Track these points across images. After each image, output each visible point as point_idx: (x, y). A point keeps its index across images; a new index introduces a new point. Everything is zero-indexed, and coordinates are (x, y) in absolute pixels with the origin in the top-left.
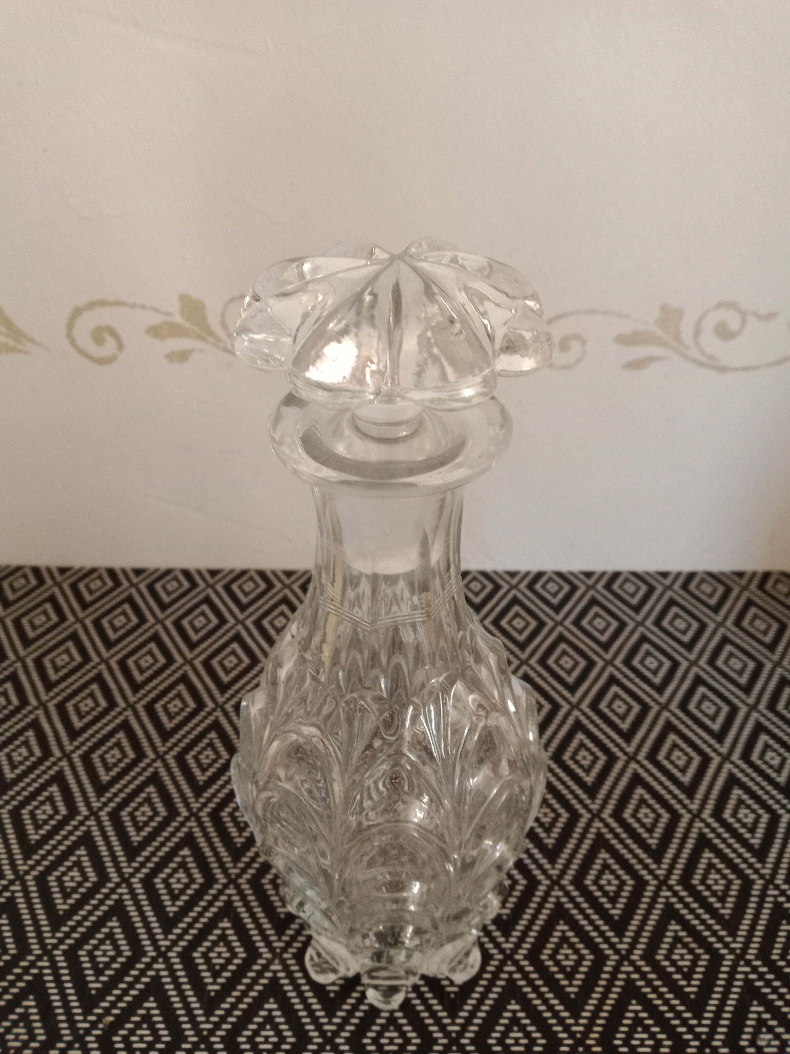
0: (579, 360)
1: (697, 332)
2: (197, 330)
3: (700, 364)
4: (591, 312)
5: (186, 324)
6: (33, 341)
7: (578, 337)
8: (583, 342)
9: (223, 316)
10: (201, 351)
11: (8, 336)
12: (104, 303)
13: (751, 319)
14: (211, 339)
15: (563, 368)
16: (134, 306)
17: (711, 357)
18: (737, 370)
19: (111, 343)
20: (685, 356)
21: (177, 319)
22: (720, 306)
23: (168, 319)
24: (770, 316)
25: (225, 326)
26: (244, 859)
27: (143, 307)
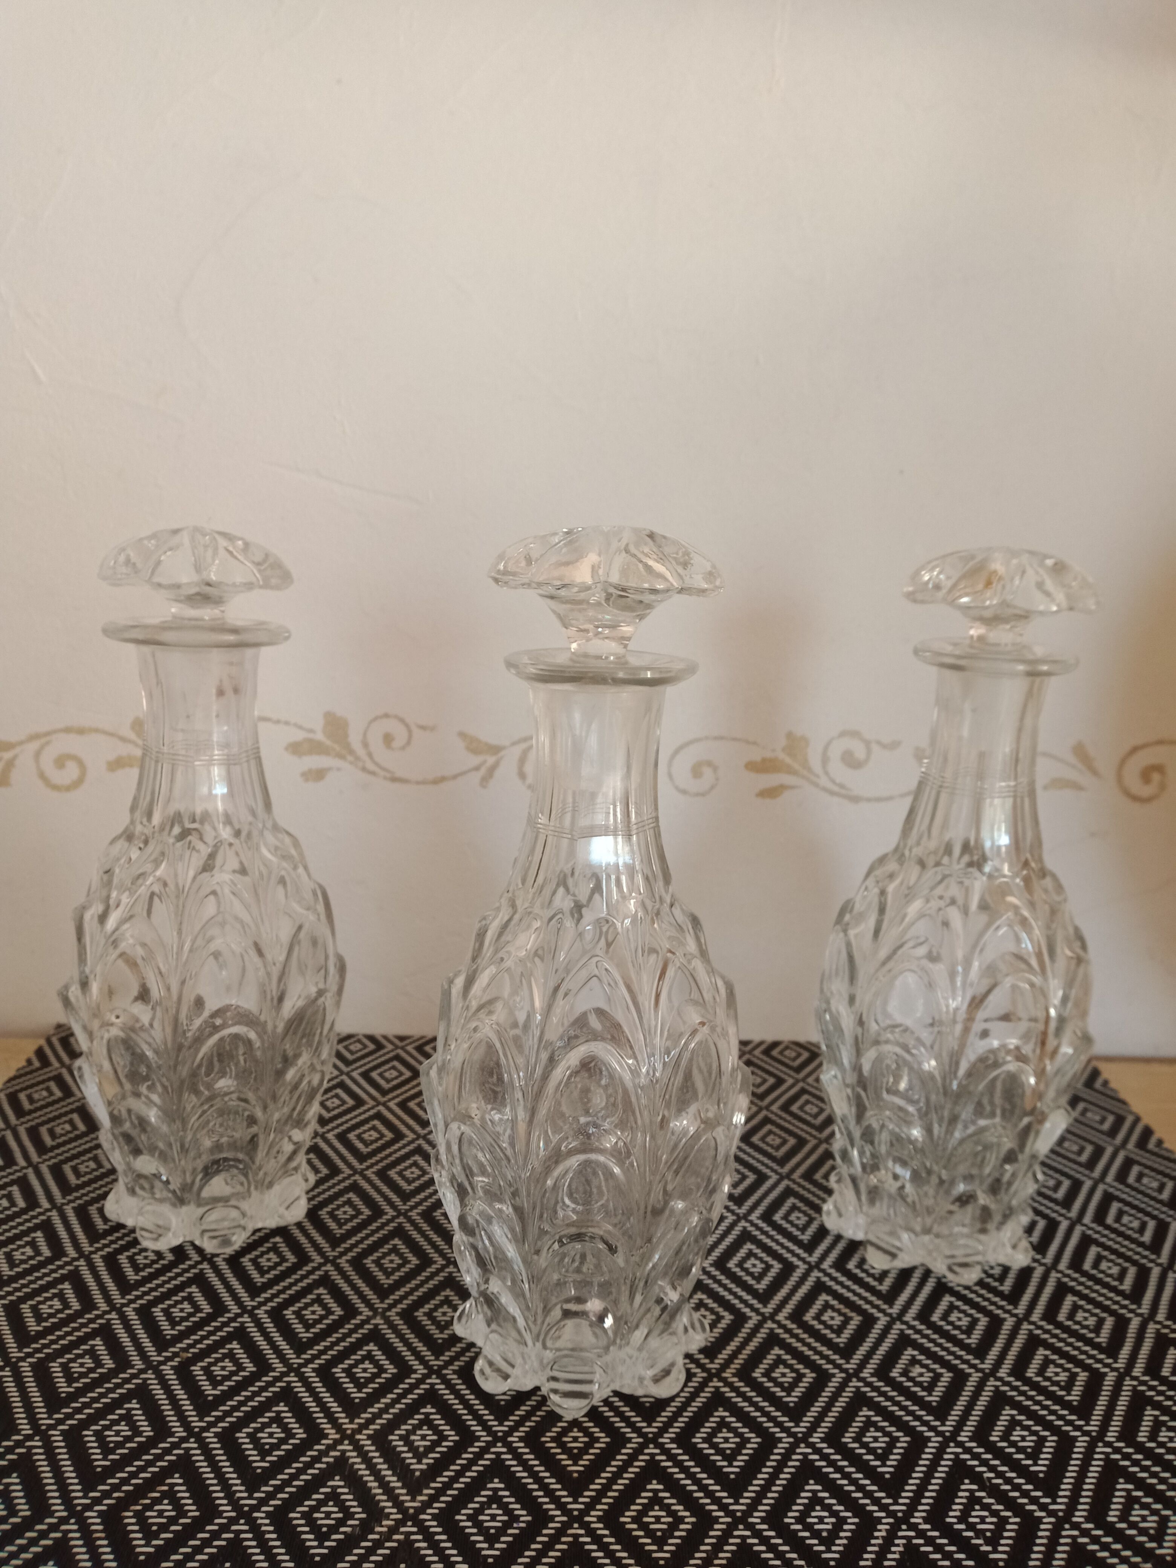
0: (713, 787)
1: (825, 760)
2: (337, 747)
3: (832, 793)
5: (328, 743)
7: (709, 764)
8: (715, 769)
9: (365, 734)
10: (339, 769)
13: (875, 748)
14: (350, 758)
16: (278, 722)
17: (842, 786)
18: (869, 800)
20: (816, 785)
21: (319, 736)
22: (843, 734)
23: (311, 736)
24: (894, 745)
25: (365, 745)
26: (343, 1245)
27: (287, 723)
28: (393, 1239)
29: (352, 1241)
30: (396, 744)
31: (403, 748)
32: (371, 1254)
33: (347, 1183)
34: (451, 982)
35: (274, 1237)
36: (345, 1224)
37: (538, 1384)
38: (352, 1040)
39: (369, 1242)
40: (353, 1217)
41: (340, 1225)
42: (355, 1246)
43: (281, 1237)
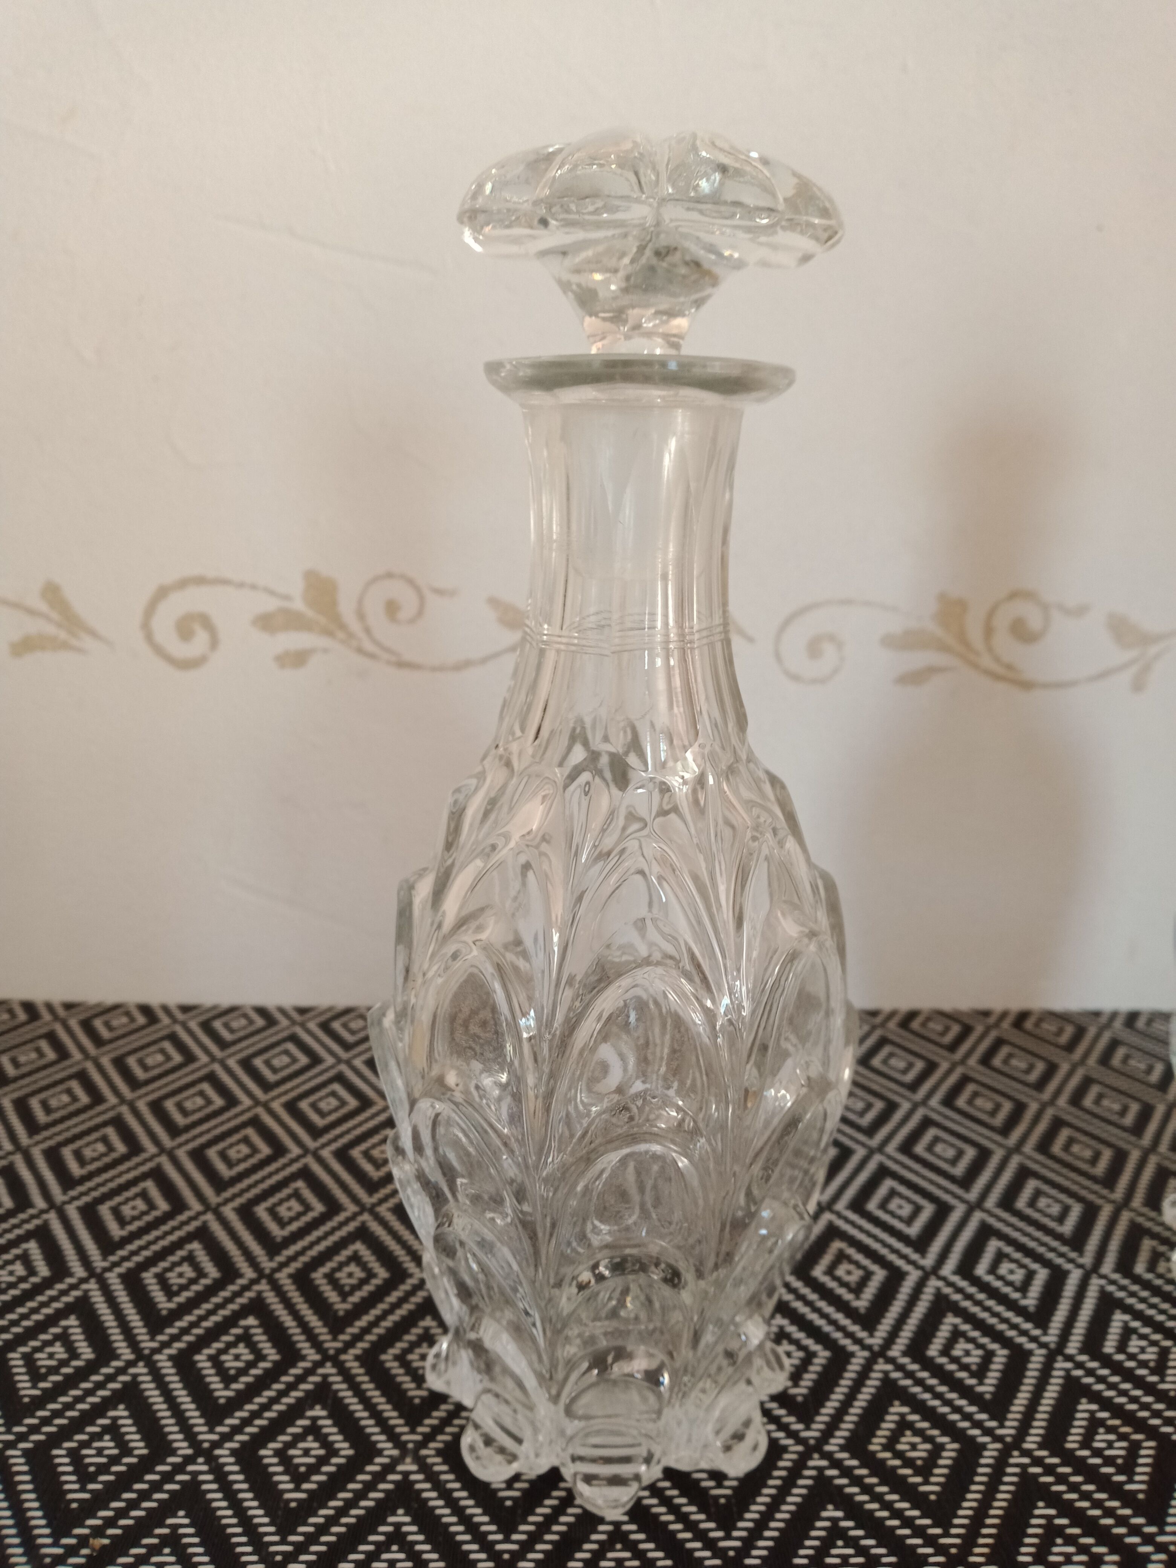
0: (836, 671)
1: (989, 631)
2: (322, 620)
3: (995, 677)
4: (847, 602)
5: (310, 613)
6: (93, 633)
7: (832, 638)
8: (840, 646)
9: (360, 602)
10: (325, 651)
11: (59, 625)
12: (200, 581)
13: (1056, 615)
14: (341, 635)
15: (814, 681)
16: (241, 585)
17: (1009, 667)
18: (1045, 686)
19: (201, 637)
20: (975, 666)
21: (298, 605)
22: (1014, 595)
23: (286, 604)
24: (1080, 611)
25: (361, 616)
26: (350, 1330)
27: (253, 587)
28: (423, 1318)
29: (363, 1322)
30: (406, 613)
31: (412, 621)
32: (391, 1345)
33: (352, 1226)
34: (410, 888)
35: (245, 1317)
36: (351, 1293)
37: (556, 1462)
38: (352, 1015)
39: (388, 1323)
40: (363, 1282)
41: (344, 1295)
42: (366, 1331)
43: (257, 1317)
